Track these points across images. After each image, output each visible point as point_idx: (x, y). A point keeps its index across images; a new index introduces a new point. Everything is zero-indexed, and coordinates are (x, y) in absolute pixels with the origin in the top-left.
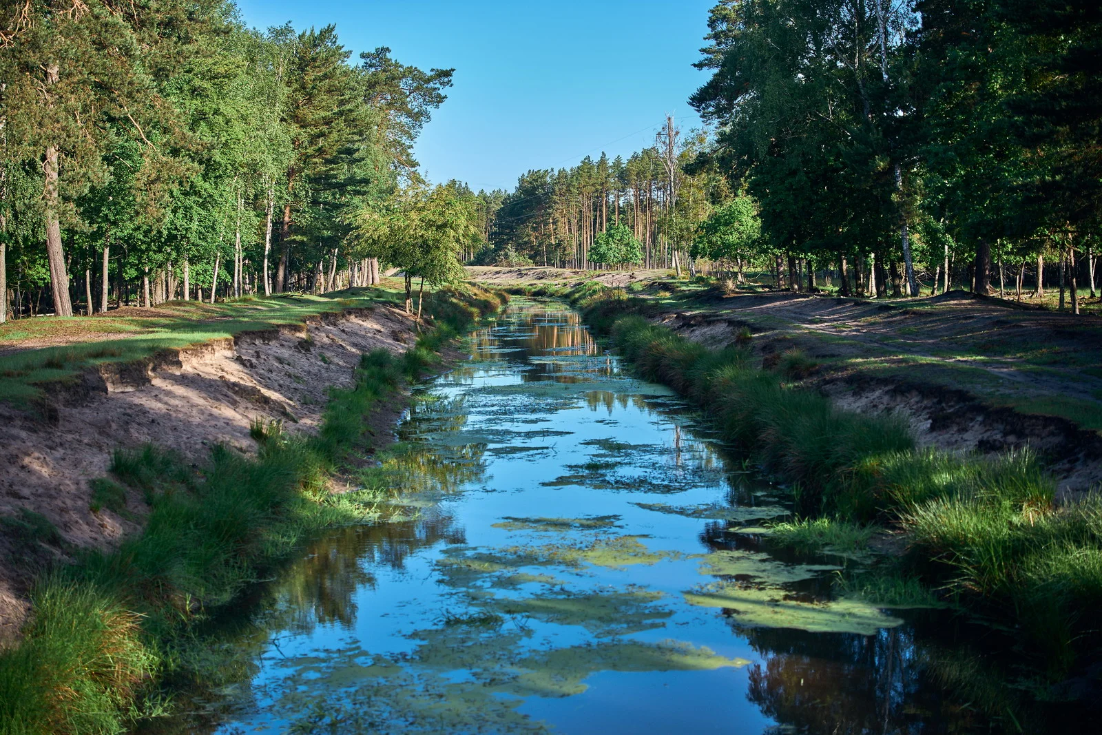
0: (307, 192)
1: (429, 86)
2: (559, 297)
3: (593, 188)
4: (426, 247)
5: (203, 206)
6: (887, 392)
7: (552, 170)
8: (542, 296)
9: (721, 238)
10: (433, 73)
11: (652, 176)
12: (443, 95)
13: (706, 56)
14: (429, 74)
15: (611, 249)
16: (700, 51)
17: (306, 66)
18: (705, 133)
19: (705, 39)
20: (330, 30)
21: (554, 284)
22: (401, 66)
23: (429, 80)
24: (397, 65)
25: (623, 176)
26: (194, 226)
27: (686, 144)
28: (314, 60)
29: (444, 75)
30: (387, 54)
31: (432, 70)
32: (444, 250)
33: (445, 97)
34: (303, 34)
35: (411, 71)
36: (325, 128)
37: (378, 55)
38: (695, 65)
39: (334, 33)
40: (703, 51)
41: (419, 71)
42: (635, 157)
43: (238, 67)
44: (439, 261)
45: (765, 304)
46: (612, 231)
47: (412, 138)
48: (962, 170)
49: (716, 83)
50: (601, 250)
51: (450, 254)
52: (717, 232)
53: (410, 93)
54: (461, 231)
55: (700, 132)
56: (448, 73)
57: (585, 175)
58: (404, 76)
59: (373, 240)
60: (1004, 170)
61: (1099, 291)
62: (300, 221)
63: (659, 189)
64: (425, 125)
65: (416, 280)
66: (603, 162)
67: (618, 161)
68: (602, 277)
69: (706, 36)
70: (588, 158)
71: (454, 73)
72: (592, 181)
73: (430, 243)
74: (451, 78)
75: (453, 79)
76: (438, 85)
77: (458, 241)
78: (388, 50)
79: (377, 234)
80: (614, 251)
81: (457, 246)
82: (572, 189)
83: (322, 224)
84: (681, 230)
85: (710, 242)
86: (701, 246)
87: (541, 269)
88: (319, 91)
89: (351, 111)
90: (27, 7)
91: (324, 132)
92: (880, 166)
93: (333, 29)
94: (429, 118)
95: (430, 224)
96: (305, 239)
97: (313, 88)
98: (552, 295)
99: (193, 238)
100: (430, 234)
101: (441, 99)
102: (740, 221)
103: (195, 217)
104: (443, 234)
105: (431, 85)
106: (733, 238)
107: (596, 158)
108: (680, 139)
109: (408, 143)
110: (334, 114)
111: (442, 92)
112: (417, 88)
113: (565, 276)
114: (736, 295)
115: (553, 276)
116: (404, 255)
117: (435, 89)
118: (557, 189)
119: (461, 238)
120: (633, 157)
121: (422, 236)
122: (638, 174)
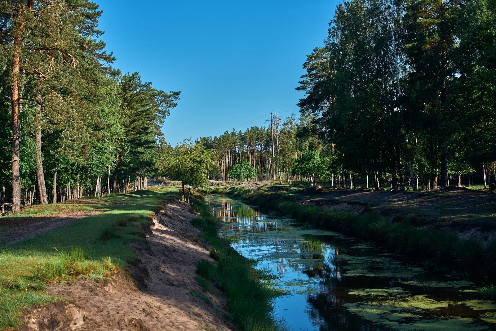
0: (128, 147)
1: (169, 99)
2: (224, 194)
3: (230, 145)
4: (193, 171)
5: (98, 153)
6: (478, 230)
7: (211, 137)
8: (215, 193)
9: (306, 166)
10: (171, 94)
11: (256, 139)
12: (175, 103)
13: (301, 85)
14: (170, 94)
15: (242, 172)
16: (299, 82)
17: (127, 90)
18: (293, 119)
19: (301, 77)
20: (137, 74)
21: (220, 188)
22: (157, 90)
23: (170, 96)
24: (154, 90)
25: (243, 139)
26: (94, 162)
27: (284, 124)
28: (130, 87)
29: (176, 94)
30: (151, 85)
31: (171, 92)
32: (201, 173)
33: (177, 104)
34: (125, 76)
35: (161, 93)
36: (136, 118)
37: (147, 85)
38: (296, 89)
39: (138, 75)
40: (301, 83)
41: (164, 93)
42: (248, 131)
43: (112, 90)
44: (199, 177)
45: (347, 195)
46: (243, 164)
47: (162, 122)
48: (463, 133)
49: (312, 97)
50: (238, 172)
51: (203, 174)
52: (304, 163)
53: (161, 102)
54: (208, 164)
55: (291, 119)
56: (177, 94)
57: (226, 139)
58: (159, 95)
59: (168, 168)
60: (483, 133)
61: (488, 186)
62: (125, 160)
63: (258, 145)
64: (167, 117)
65: (187, 186)
66: (233, 133)
67: (240, 132)
68: (241, 185)
69: (301, 76)
70: (227, 131)
71: (181, 94)
72: (229, 142)
73: (195, 169)
74: (179, 96)
75: (180, 96)
76: (173, 99)
77: (207, 168)
78: (151, 83)
79: (170, 165)
80: (243, 173)
81: (206, 171)
82: (221, 145)
83: (135, 161)
84: (283, 163)
85: (301, 168)
86: (297, 170)
87: (211, 181)
88: (133, 101)
89: (148, 110)
90: (52, 61)
91: (136, 120)
92: (403, 132)
93: (138, 74)
94: (169, 114)
95: (194, 161)
96: (128, 169)
97: (131, 100)
98: (220, 193)
99: (94, 167)
100: (194, 165)
101: (175, 105)
102: (314, 158)
103: (95, 158)
104: (200, 165)
105: (170, 99)
106: (311, 166)
107: (230, 132)
108: (282, 122)
109: (160, 125)
110: (140, 112)
111: (175, 102)
112: (164, 100)
113: (223, 184)
114: (327, 191)
115: (217, 184)
116: (183, 175)
117: (172, 100)
118: (214, 145)
119: (208, 167)
120: (247, 131)
121: (190, 166)
122: (250, 138)
